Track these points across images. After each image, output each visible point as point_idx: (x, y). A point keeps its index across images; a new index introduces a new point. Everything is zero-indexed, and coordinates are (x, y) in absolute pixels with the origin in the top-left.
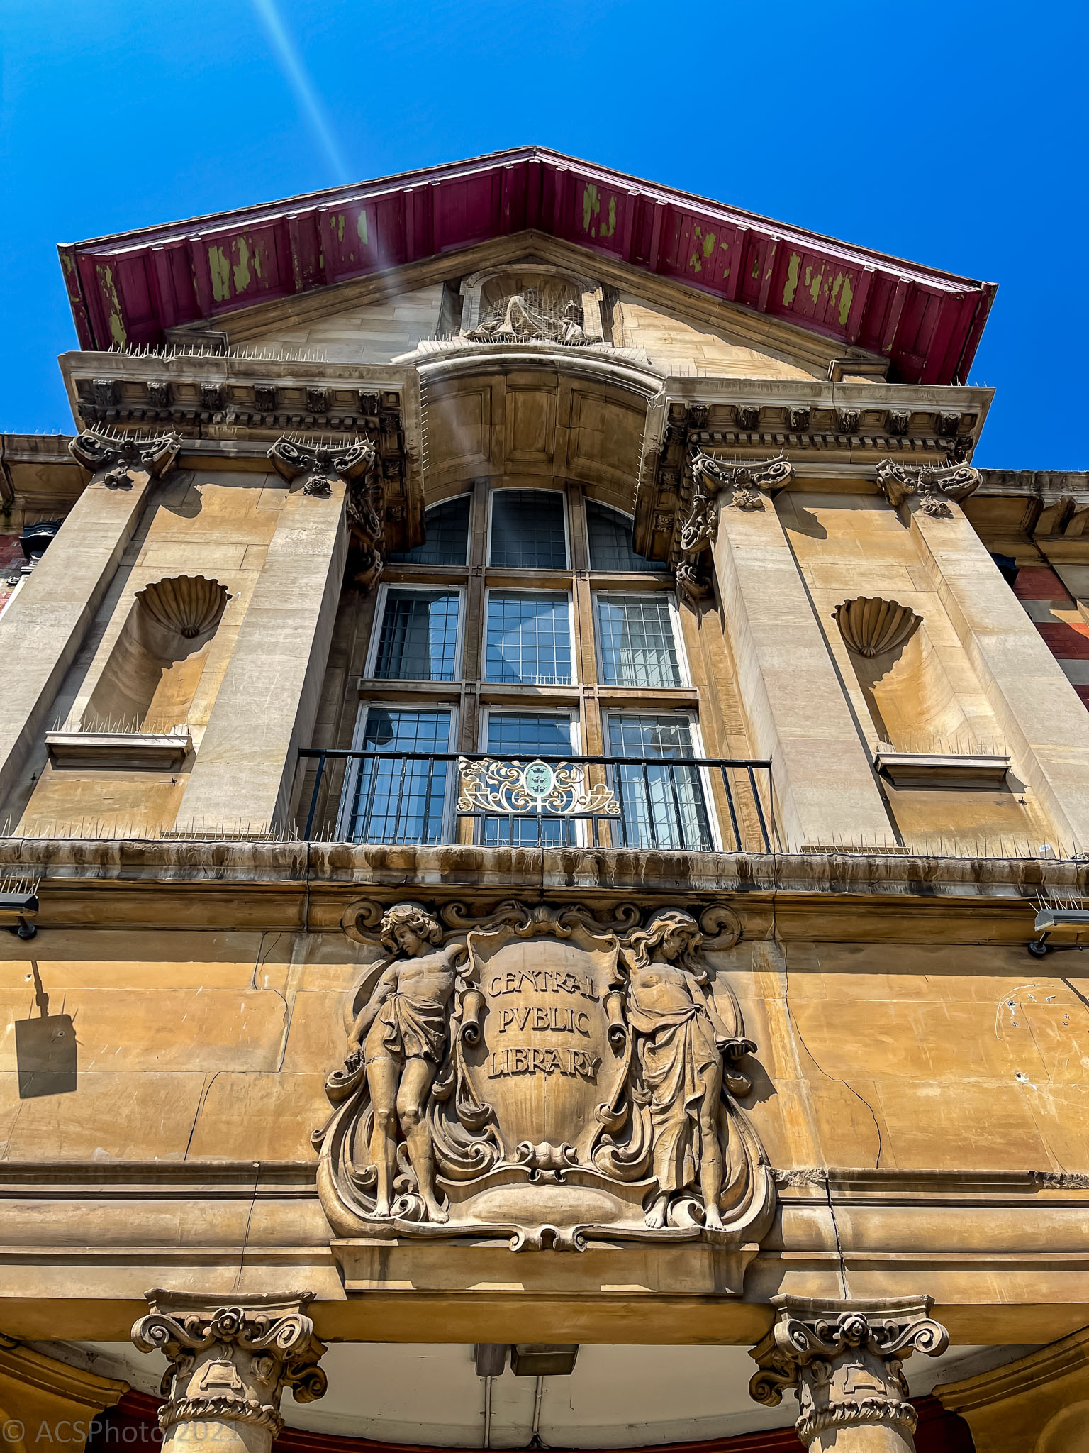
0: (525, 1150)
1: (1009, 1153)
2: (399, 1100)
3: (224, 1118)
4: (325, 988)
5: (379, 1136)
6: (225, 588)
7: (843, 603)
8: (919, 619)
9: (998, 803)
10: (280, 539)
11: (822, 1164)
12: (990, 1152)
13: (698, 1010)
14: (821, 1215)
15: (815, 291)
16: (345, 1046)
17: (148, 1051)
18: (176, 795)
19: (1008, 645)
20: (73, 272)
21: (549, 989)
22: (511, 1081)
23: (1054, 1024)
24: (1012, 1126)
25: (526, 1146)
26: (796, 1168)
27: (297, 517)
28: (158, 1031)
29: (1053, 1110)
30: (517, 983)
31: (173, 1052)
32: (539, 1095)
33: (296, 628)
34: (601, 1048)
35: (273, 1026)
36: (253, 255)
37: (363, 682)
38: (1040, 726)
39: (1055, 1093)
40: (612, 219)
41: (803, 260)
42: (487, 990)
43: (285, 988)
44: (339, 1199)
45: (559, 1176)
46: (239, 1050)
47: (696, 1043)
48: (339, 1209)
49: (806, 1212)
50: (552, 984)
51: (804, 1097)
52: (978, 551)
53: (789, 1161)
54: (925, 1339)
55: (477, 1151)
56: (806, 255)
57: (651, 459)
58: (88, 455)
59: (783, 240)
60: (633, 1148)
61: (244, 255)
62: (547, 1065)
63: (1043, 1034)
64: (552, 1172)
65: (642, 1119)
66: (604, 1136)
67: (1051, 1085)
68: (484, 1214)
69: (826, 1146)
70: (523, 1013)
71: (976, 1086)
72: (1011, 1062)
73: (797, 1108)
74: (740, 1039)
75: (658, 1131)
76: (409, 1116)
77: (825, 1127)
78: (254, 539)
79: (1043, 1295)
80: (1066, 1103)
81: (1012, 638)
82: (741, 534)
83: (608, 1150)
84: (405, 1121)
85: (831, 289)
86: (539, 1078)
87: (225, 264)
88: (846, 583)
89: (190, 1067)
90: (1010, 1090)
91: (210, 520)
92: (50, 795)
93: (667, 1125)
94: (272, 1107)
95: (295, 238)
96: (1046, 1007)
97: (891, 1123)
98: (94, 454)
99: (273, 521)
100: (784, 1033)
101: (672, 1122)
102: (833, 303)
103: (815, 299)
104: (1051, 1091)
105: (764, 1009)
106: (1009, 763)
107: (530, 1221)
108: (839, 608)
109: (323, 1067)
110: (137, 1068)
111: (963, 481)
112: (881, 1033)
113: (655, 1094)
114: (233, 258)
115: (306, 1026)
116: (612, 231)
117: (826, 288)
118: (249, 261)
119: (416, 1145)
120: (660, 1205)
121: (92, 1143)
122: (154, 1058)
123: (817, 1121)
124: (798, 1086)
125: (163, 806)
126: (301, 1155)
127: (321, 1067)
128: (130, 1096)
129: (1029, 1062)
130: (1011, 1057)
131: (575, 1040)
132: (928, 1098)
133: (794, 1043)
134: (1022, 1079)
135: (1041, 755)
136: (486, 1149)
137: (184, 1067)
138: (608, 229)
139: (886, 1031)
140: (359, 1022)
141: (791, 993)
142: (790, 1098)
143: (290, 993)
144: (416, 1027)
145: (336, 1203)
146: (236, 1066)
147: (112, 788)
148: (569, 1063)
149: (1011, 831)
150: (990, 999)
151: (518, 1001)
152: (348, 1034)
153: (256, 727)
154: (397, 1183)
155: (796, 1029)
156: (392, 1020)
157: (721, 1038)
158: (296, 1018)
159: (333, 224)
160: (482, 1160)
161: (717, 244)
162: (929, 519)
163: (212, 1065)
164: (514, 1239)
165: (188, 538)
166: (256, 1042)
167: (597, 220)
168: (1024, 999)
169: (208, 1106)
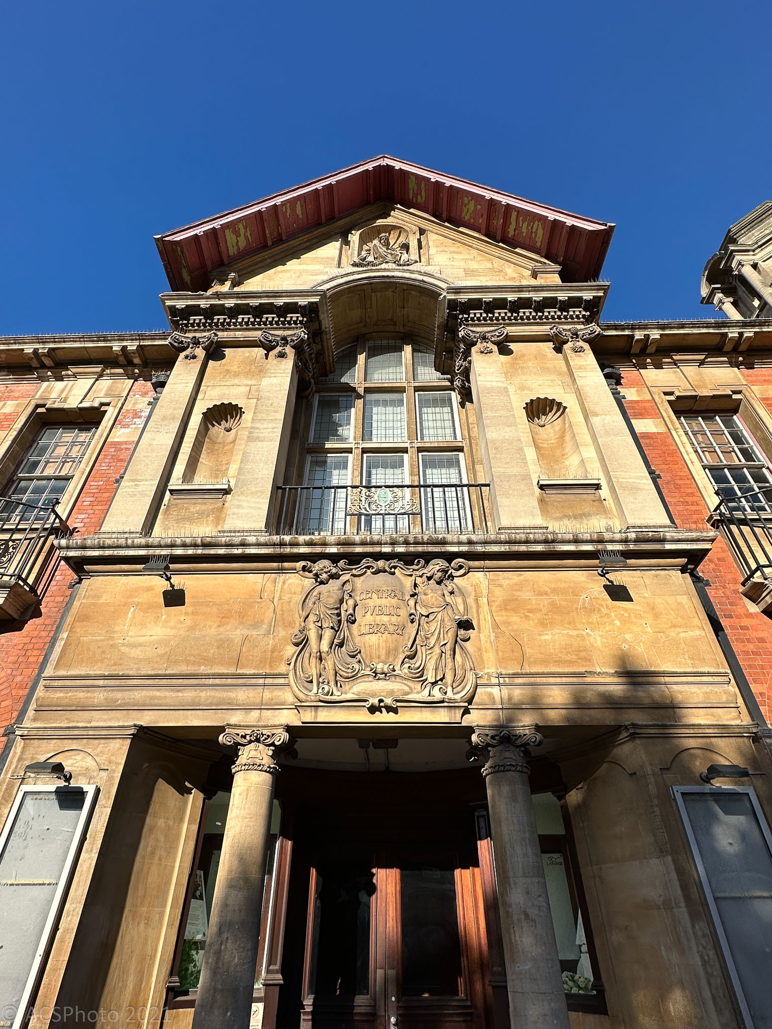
0: (372, 666)
1: (578, 663)
2: (321, 646)
3: (251, 654)
4: (291, 598)
5: (313, 660)
6: (242, 408)
7: (529, 401)
8: (565, 408)
9: (593, 501)
10: (265, 382)
11: (498, 669)
12: (571, 663)
13: (447, 605)
14: (495, 691)
15: (524, 230)
16: (298, 623)
17: (219, 626)
18: (225, 511)
19: (606, 422)
20: (162, 250)
21: (384, 597)
22: (367, 637)
23: (605, 605)
24: (580, 651)
25: (373, 664)
26: (486, 671)
27: (272, 371)
28: (222, 618)
29: (599, 643)
30: (370, 595)
31: (229, 627)
32: (379, 643)
33: (273, 428)
34: (405, 623)
35: (269, 614)
36: (246, 231)
37: (308, 444)
38: (616, 463)
39: (601, 636)
40: (423, 193)
41: (518, 214)
42: (358, 598)
43: (273, 598)
44: (297, 687)
45: (386, 676)
46: (256, 625)
47: (446, 619)
48: (298, 691)
49: (489, 689)
50: (385, 595)
51: (492, 641)
52: (596, 371)
53: (484, 668)
54: (533, 740)
55: (353, 667)
56: (520, 211)
57: (441, 327)
58: (176, 344)
59: (508, 204)
60: (417, 665)
61: (242, 231)
62: (382, 630)
63: (599, 610)
64: (384, 675)
65: (421, 652)
66: (406, 659)
67: (600, 633)
68: (356, 693)
69: (500, 662)
70: (372, 608)
71: (568, 634)
72: (584, 623)
73: (489, 645)
74: (465, 617)
75: (428, 657)
76: (325, 653)
77: (500, 654)
78: (253, 382)
79: (586, 722)
80: (606, 641)
81: (608, 417)
82: (481, 367)
83: (407, 666)
84: (323, 655)
85: (532, 228)
86: (379, 636)
87: (234, 237)
88: (531, 390)
89: (237, 633)
90: (582, 636)
91: (233, 373)
92: (171, 512)
93: (432, 655)
94: (270, 649)
95: (266, 220)
96: (602, 598)
97: (528, 651)
98: (179, 344)
99: (261, 372)
100: (485, 613)
101: (434, 653)
102: (533, 235)
103: (524, 234)
104: (599, 635)
105: (477, 602)
106: (600, 482)
107: (373, 696)
108: (526, 404)
109: (291, 632)
110: (215, 633)
111: (591, 334)
112: (529, 612)
113: (428, 641)
114: (238, 235)
115: (283, 614)
116: (424, 199)
117: (530, 228)
118: (245, 234)
119: (329, 663)
120: (428, 689)
121: (200, 664)
122: (221, 629)
123: (497, 651)
124: (489, 636)
125: (219, 515)
126: (283, 669)
127: (289, 633)
128: (213, 645)
129: (591, 623)
130: (584, 621)
131: (394, 619)
132: (546, 640)
133: (489, 618)
134: (587, 631)
135: (615, 478)
136: (357, 666)
137: (234, 633)
138: (422, 199)
139: (530, 611)
140: (305, 614)
141: (490, 595)
142: (486, 641)
143: (276, 600)
144: (327, 616)
145: (297, 689)
146: (255, 633)
147: (198, 508)
148: (391, 628)
149: (598, 514)
150: (577, 596)
151: (371, 603)
152: (300, 618)
153: (257, 478)
154: (321, 680)
155: (491, 611)
156: (317, 613)
157: (457, 617)
158: (278, 611)
159: (284, 210)
160: (355, 670)
161: (475, 206)
162: (574, 354)
163: (246, 632)
164: (368, 702)
165: (224, 383)
166: (262, 622)
167: (416, 195)
168: (593, 595)
169: (244, 649)
